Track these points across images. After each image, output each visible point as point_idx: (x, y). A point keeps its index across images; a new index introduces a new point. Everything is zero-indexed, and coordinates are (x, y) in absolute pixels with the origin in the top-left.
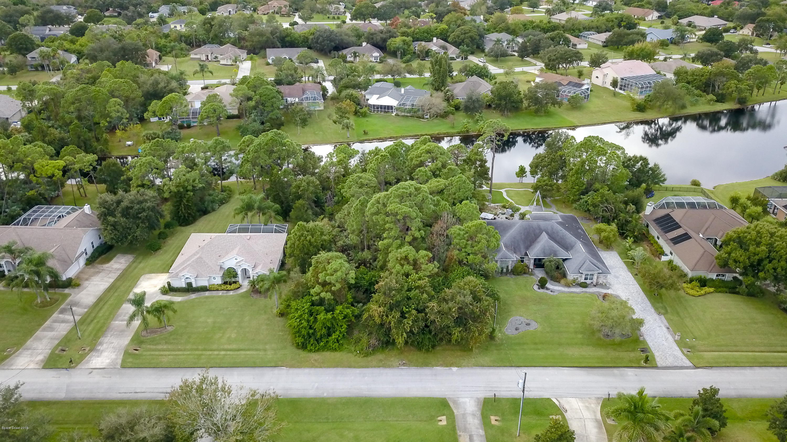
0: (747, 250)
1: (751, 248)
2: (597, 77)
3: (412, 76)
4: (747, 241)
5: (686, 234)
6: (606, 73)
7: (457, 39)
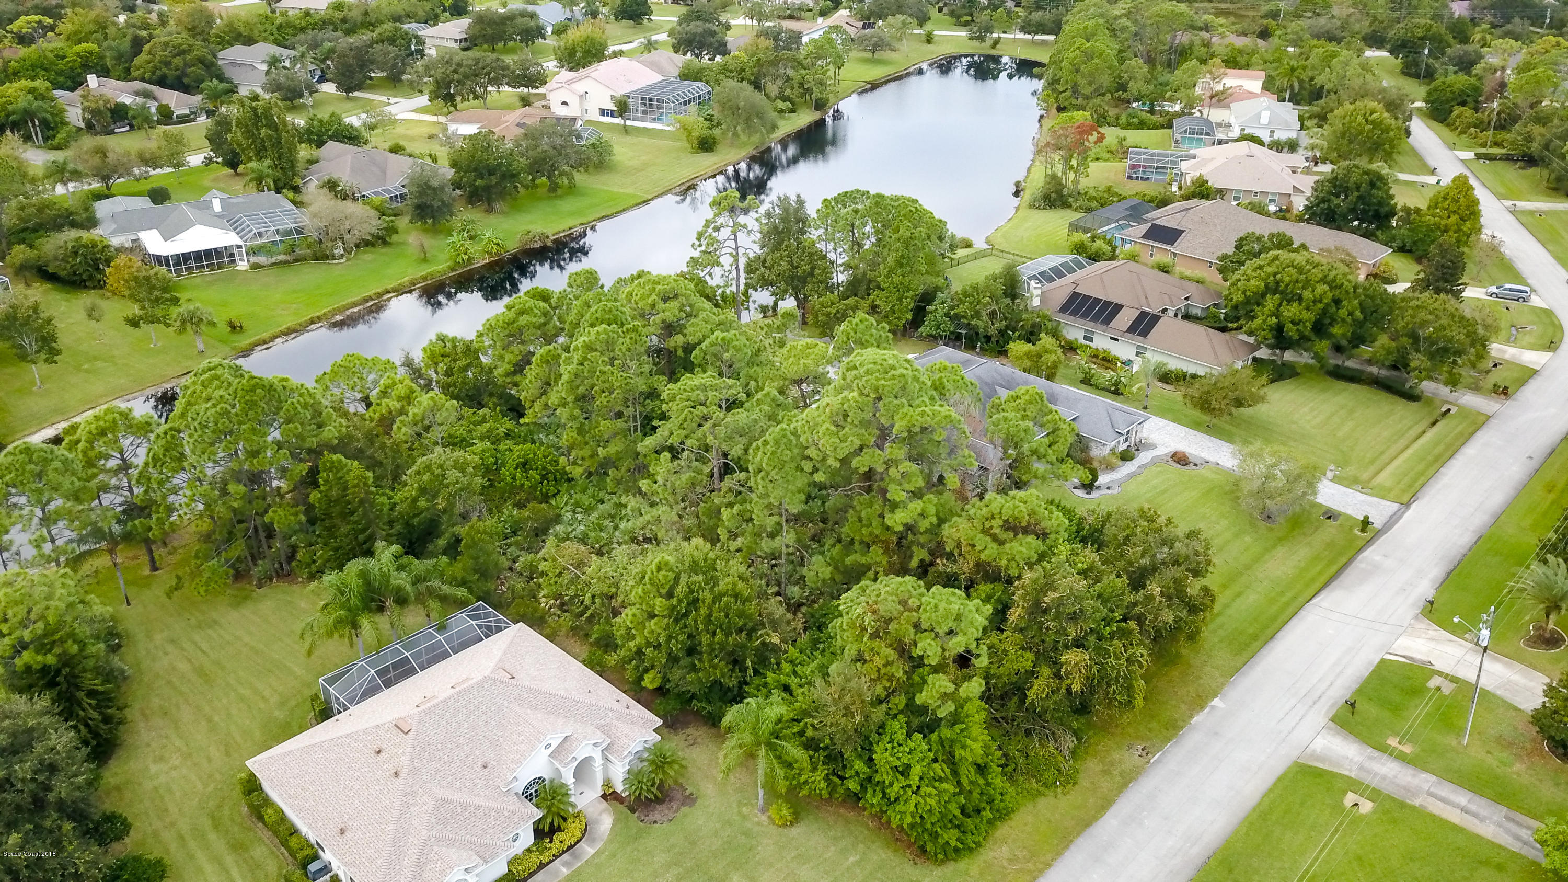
0: (1300, 299)
1: (1307, 294)
2: (564, 103)
3: (158, 171)
4: (1287, 285)
5: (1143, 314)
6: (582, 92)
7: (164, 70)
